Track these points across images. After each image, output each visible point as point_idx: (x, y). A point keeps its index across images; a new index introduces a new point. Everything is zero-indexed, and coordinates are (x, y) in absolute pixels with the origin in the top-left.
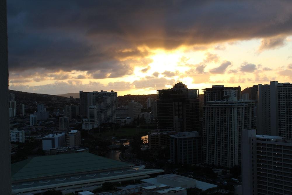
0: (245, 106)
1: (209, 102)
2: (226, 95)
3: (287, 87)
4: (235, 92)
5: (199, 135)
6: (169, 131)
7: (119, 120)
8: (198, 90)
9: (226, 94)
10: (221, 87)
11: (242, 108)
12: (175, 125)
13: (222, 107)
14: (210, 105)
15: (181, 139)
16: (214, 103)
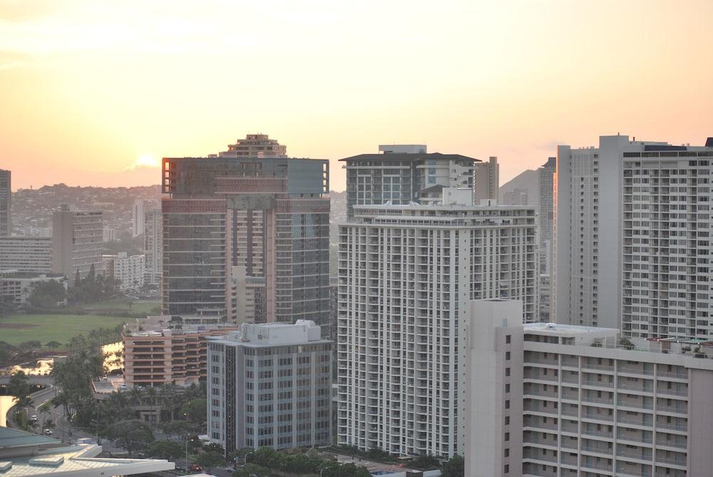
0: (500, 226)
1: (365, 206)
2: (432, 185)
3: (656, 155)
4: (465, 173)
5: (323, 336)
6: (208, 322)
7: (11, 283)
8: (327, 162)
9: (432, 180)
10: (416, 152)
11: (488, 234)
12: (233, 300)
13: (411, 226)
14: (369, 220)
15: (248, 351)
16: (382, 212)
